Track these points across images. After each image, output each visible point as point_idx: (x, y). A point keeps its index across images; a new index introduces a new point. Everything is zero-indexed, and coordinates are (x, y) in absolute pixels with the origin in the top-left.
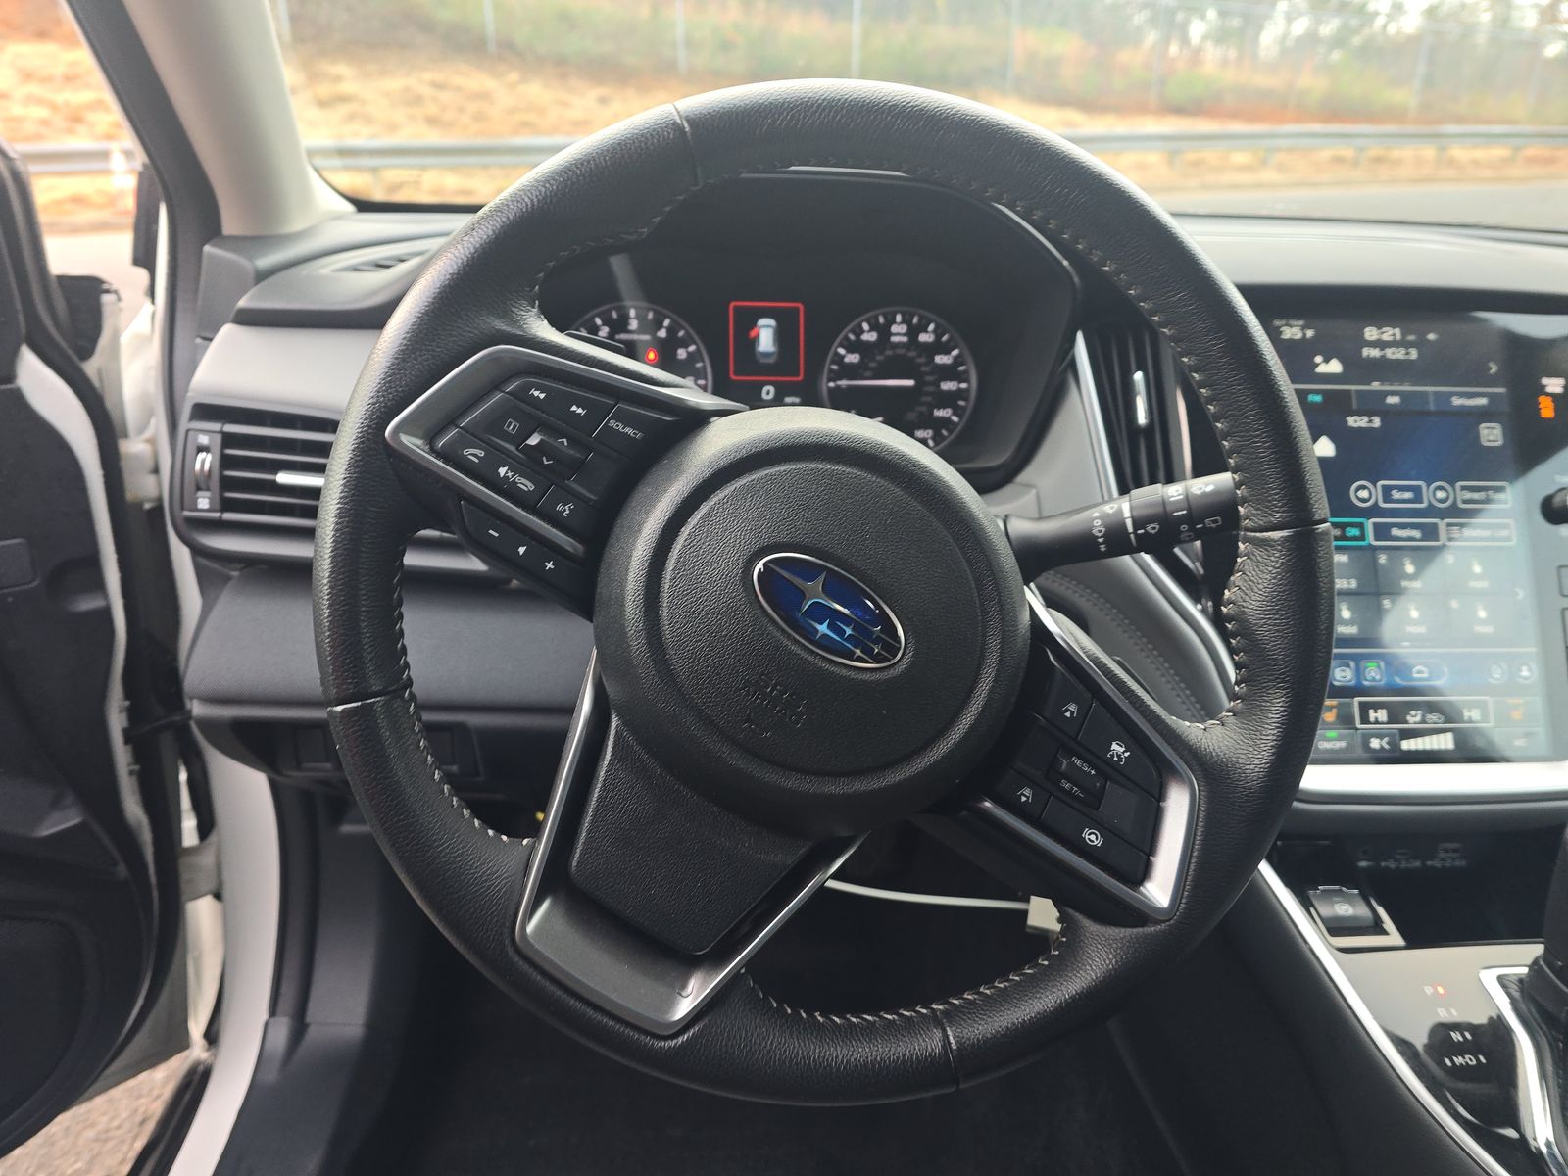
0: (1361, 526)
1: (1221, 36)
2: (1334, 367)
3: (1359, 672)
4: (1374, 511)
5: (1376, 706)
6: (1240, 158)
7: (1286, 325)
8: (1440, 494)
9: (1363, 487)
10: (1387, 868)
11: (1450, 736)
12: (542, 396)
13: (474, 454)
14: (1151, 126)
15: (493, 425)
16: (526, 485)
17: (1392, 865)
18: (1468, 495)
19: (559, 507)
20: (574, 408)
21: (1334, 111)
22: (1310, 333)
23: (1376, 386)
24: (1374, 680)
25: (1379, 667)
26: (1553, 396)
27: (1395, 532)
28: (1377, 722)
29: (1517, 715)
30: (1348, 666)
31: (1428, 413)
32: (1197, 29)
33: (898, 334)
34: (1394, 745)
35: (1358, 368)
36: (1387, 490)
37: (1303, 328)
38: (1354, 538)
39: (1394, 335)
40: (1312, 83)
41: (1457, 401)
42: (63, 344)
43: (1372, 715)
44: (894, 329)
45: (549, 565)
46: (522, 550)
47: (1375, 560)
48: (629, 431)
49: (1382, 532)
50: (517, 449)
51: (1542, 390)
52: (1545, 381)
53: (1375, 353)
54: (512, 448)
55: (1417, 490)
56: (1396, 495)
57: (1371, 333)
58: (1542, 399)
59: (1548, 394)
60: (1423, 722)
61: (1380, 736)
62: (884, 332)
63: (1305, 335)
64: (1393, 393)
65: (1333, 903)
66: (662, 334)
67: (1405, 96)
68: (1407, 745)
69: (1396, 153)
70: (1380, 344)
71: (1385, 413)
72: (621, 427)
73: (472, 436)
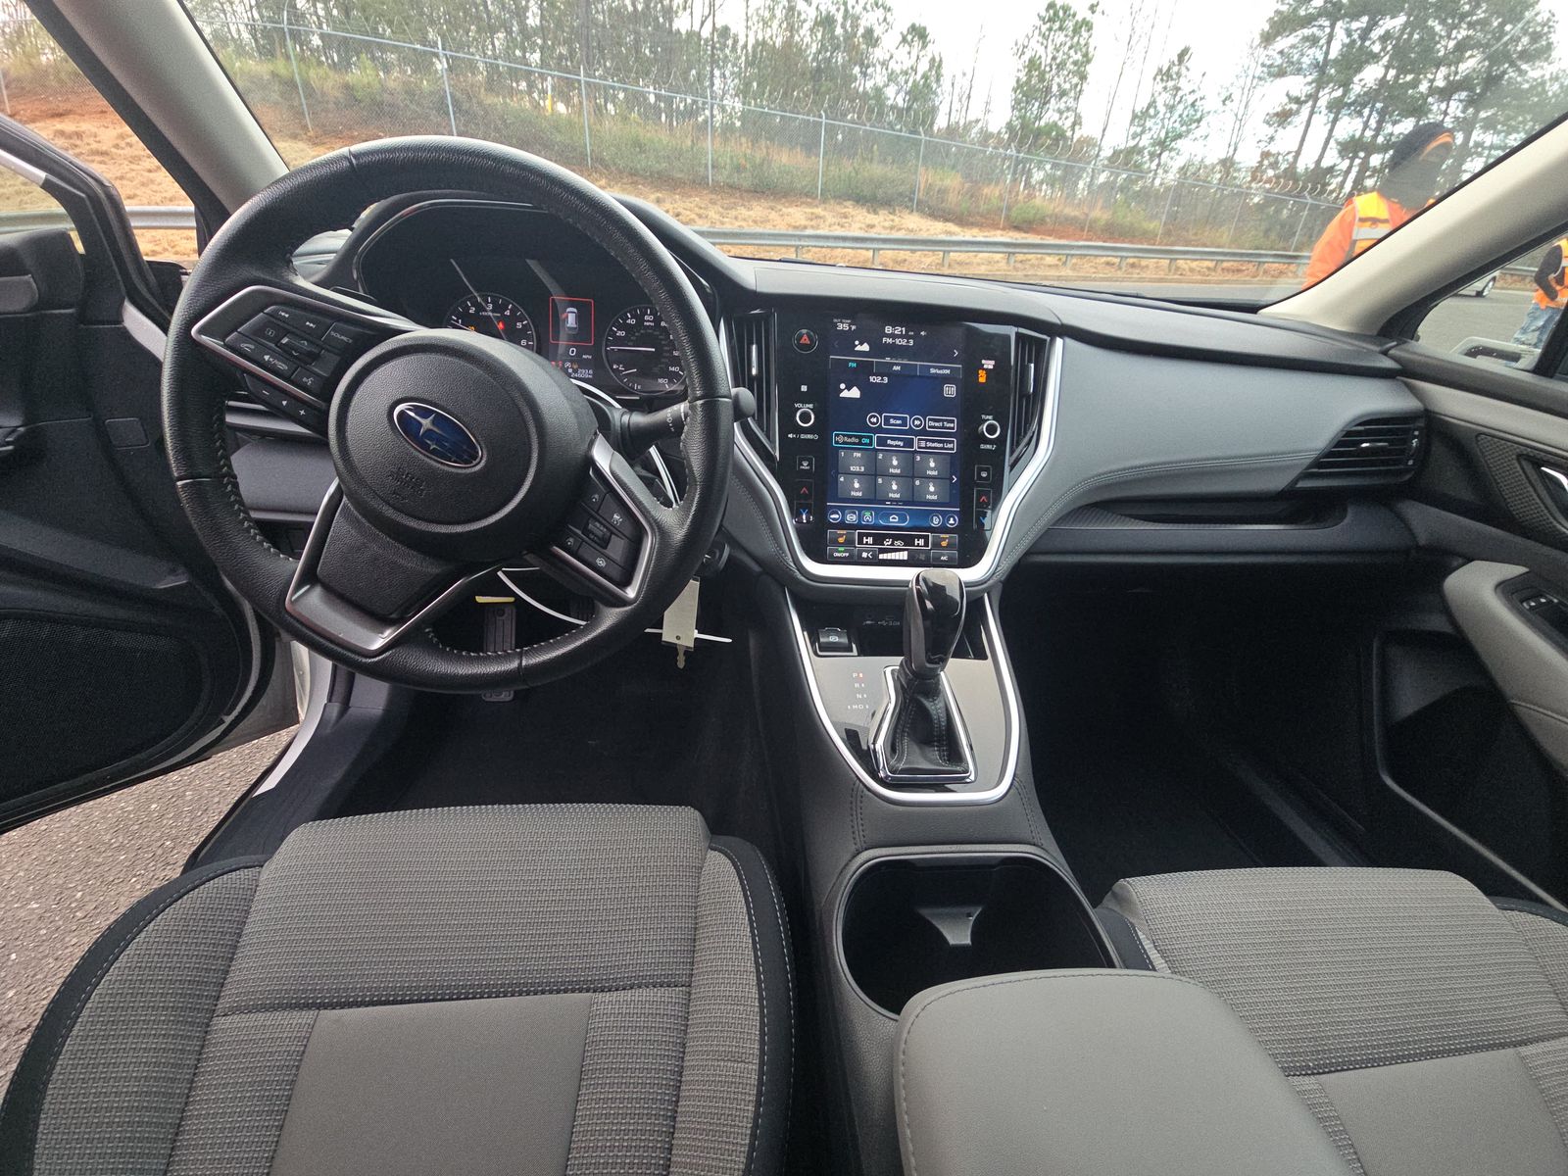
0: (871, 438)
1: (1051, 181)
2: (866, 347)
3: (860, 517)
4: (879, 430)
5: (867, 535)
6: (1049, 260)
7: (841, 322)
8: (917, 422)
9: (874, 416)
10: (882, 625)
11: (906, 553)
12: (287, 316)
13: (247, 347)
14: (999, 236)
15: (258, 332)
16: (282, 366)
17: (884, 623)
18: (932, 424)
19: (305, 379)
20: (308, 323)
21: (1113, 231)
22: (853, 327)
23: (888, 359)
24: (868, 521)
25: (871, 515)
26: (986, 370)
27: (889, 442)
28: (867, 543)
29: (944, 544)
30: (855, 513)
31: (916, 376)
32: (1038, 176)
33: (648, 321)
34: (875, 556)
35: (879, 349)
36: (887, 419)
37: (850, 324)
38: (865, 444)
39: (902, 331)
40: (1100, 214)
41: (933, 371)
42: (155, 303)
43: (865, 540)
44: (646, 318)
45: (302, 412)
46: (284, 403)
47: (876, 456)
48: (345, 339)
49: (882, 442)
50: (276, 345)
51: (981, 367)
52: (983, 362)
53: (890, 341)
54: (273, 345)
55: (904, 420)
56: (892, 421)
57: (888, 330)
58: (980, 371)
59: (984, 369)
60: (892, 544)
61: (868, 552)
62: (640, 319)
63: (850, 328)
64: (897, 364)
65: (828, 637)
66: (507, 313)
67: (1155, 226)
68: (881, 556)
69: (1144, 263)
70: (893, 336)
71: (891, 375)
72: (338, 336)
73: (245, 337)
